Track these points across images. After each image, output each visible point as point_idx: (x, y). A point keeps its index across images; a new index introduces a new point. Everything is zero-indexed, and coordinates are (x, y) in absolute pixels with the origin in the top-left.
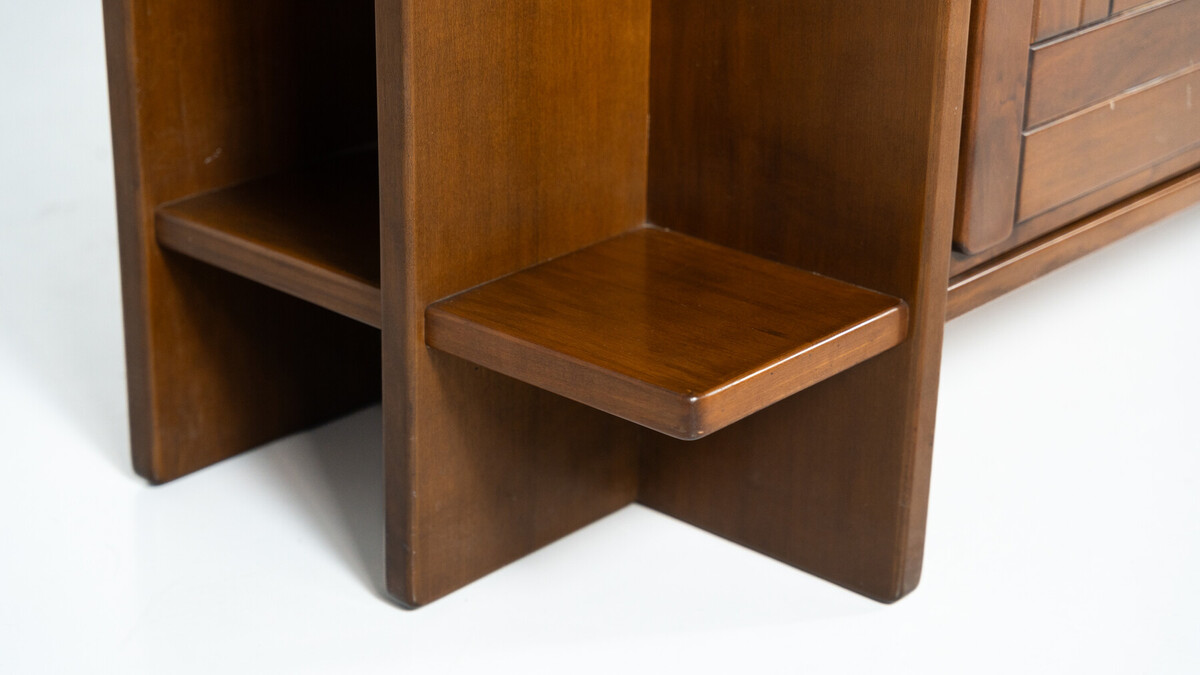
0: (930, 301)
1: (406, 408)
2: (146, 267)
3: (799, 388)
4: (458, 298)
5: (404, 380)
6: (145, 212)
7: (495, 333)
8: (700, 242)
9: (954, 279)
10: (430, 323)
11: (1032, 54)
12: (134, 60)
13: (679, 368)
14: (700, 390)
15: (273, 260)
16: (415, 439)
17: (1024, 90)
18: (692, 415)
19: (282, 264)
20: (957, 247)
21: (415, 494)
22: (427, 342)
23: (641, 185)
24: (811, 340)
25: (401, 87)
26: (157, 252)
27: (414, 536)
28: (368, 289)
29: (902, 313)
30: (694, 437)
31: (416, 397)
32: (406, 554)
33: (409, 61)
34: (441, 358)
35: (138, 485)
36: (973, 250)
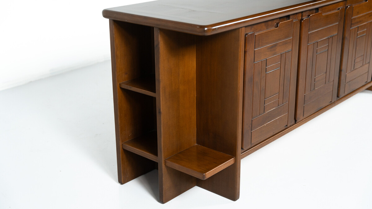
0: (238, 157)
1: (162, 174)
2: (121, 152)
3: (219, 171)
4: (169, 158)
5: (162, 170)
6: (121, 144)
7: (175, 164)
8: (204, 147)
9: (242, 153)
10: (165, 162)
11: (252, 120)
12: (119, 122)
13: (202, 169)
14: (205, 173)
15: (141, 152)
16: (163, 179)
17: (251, 125)
18: (204, 176)
19: (142, 152)
20: (242, 148)
21: (164, 187)
22: (165, 165)
23: (195, 139)
24: (221, 164)
25: (161, 129)
26: (122, 149)
27: (164, 193)
28: (156, 157)
29: (234, 159)
30: (204, 179)
31: (163, 173)
32: (163, 196)
33: (162, 126)
34: (167, 167)
35: (119, 184)
36: (244, 149)
